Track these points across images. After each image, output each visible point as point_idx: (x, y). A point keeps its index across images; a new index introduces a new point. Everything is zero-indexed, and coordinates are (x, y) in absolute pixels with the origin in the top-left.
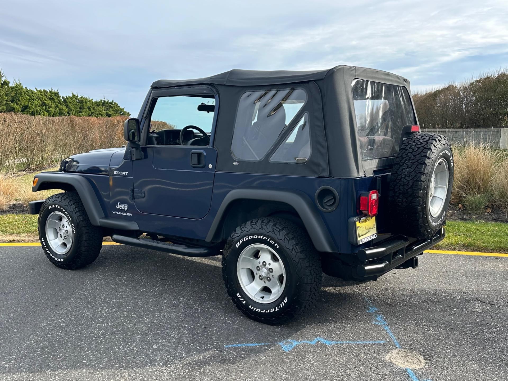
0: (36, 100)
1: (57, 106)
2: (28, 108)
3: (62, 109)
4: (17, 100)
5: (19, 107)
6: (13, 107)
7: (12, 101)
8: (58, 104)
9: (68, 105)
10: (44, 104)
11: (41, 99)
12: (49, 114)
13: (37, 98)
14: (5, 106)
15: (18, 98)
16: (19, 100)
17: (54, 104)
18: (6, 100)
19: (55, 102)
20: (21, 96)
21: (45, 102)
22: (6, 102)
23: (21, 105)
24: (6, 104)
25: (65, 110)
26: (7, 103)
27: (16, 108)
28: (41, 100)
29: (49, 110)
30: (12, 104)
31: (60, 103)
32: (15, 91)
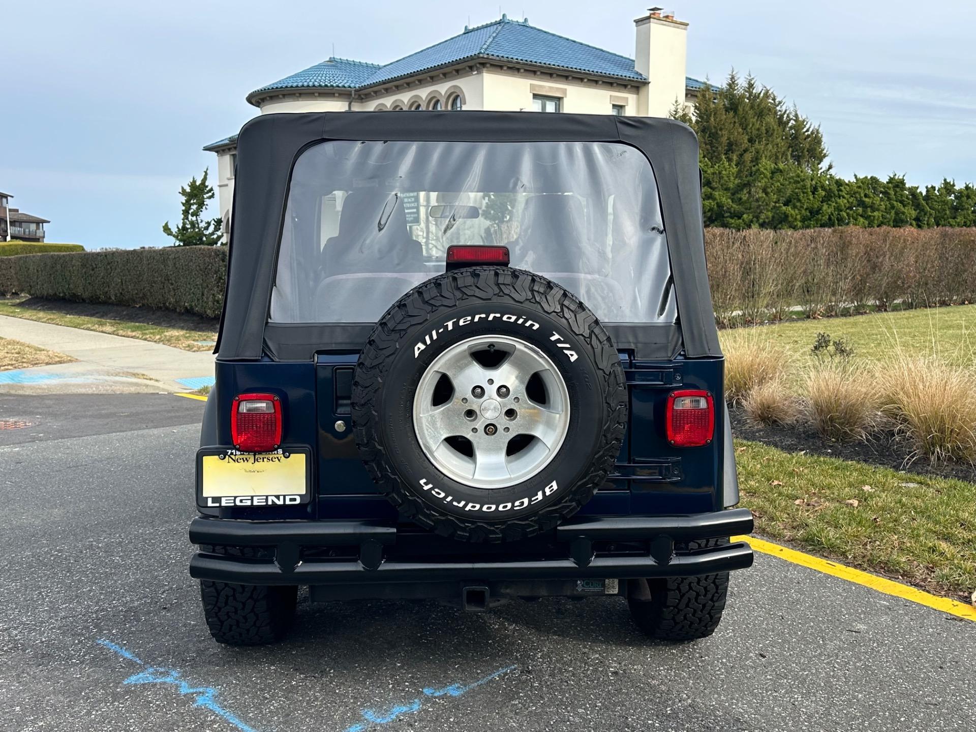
0: (844, 197)
1: (893, 207)
2: (820, 213)
3: (903, 213)
4: (794, 199)
5: (797, 211)
6: (785, 213)
7: (786, 204)
8: (895, 203)
9: (919, 204)
10: (861, 203)
11: (857, 195)
12: (869, 224)
13: (847, 194)
14: (771, 212)
15: (797, 196)
16: (799, 200)
17: (887, 203)
18: (774, 200)
19: (889, 199)
20: (804, 193)
21: (867, 200)
22: (774, 204)
23: (802, 209)
24: (775, 207)
25: (910, 214)
26: (777, 207)
27: (791, 215)
28: (856, 197)
29: (870, 216)
30: (784, 208)
31: (902, 202)
32: (794, 183)
